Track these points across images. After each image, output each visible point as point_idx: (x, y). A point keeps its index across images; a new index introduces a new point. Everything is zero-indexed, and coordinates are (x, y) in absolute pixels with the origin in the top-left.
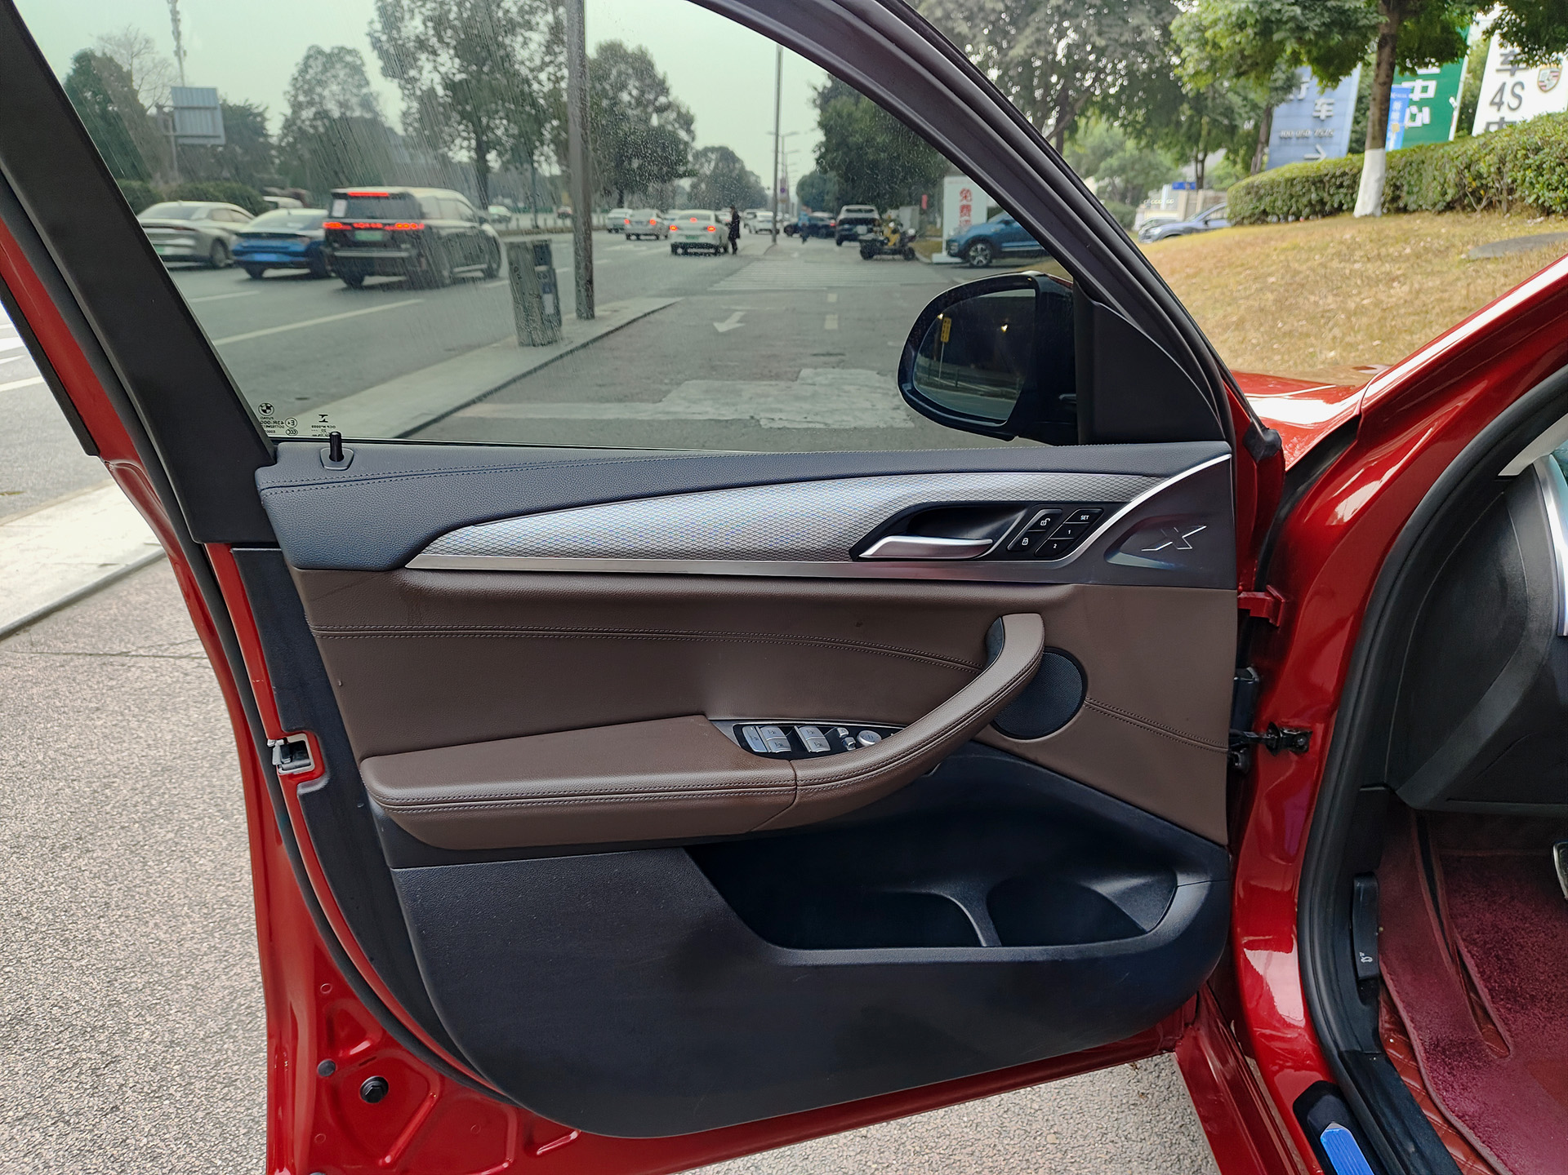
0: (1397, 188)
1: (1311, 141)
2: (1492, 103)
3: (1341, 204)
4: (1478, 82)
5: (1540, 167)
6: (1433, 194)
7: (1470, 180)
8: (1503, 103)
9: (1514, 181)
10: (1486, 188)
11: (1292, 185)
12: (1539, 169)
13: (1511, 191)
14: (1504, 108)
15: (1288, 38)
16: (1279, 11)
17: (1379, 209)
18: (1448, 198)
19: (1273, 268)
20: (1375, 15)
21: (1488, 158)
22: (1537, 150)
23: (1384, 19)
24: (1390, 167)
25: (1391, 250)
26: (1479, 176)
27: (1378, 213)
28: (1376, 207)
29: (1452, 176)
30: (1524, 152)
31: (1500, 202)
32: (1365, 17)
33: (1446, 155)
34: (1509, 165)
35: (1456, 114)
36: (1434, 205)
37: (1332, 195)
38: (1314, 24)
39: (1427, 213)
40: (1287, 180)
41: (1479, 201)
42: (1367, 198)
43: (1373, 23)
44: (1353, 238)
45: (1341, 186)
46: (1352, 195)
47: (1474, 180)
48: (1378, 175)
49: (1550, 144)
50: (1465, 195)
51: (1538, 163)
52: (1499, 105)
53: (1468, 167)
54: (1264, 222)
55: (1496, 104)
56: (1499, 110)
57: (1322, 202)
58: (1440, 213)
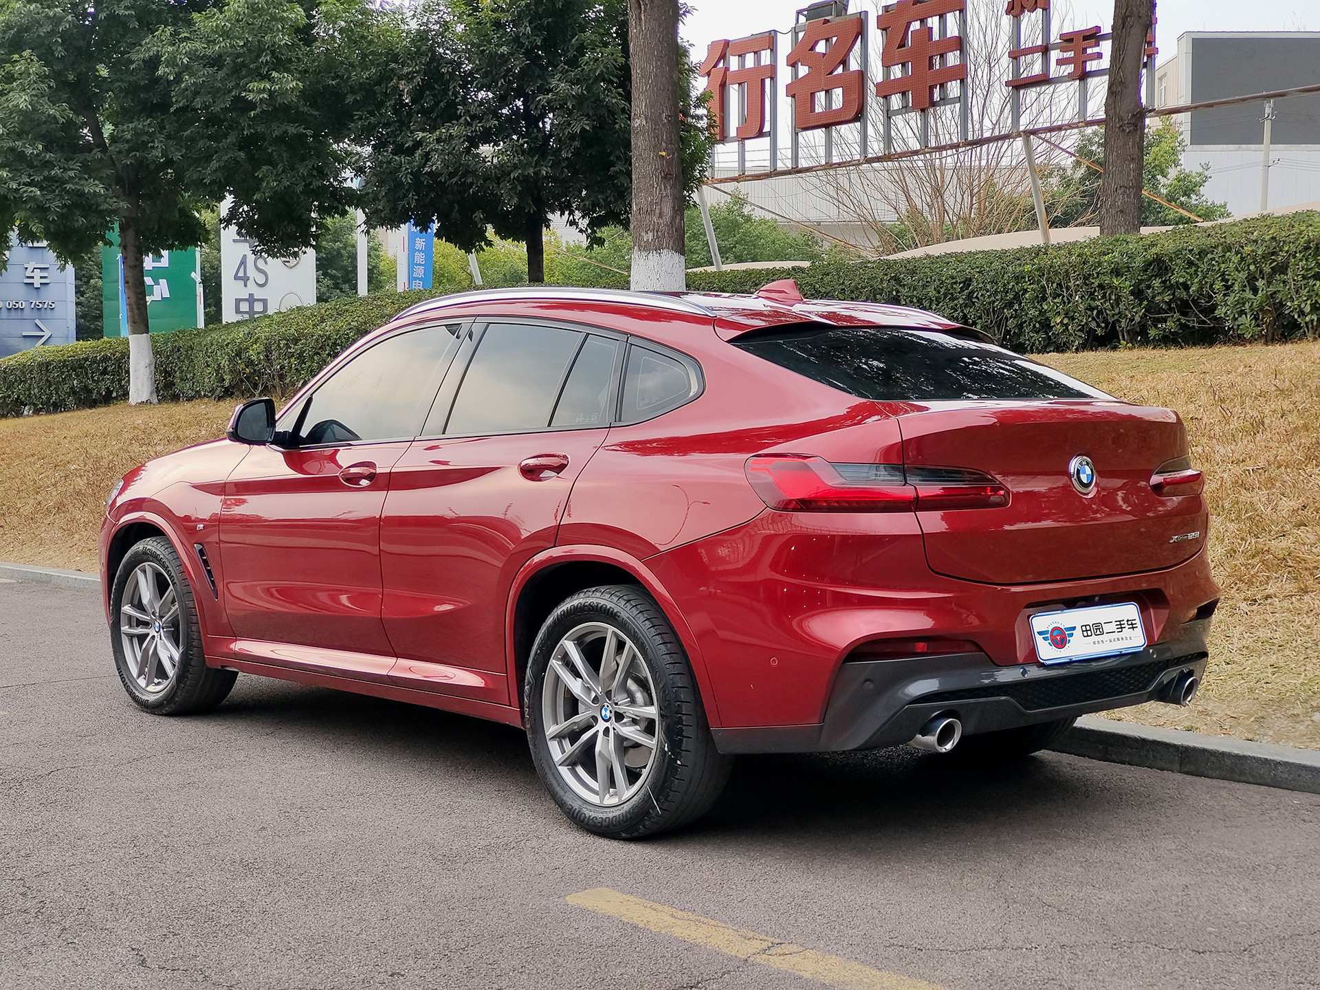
0: (167, 374)
1: (27, 314)
2: (236, 278)
3: (109, 392)
4: (215, 252)
5: (300, 355)
6: (209, 380)
7: (243, 366)
8: (248, 279)
9: (282, 368)
10: (260, 374)
11: (47, 370)
12: (300, 356)
13: (282, 377)
14: (250, 283)
15: (31, 217)
16: (17, 190)
17: (155, 395)
18: (227, 384)
19: (71, 455)
20: (115, 200)
21: (255, 346)
22: (296, 341)
23: (124, 205)
24: (156, 353)
25: (188, 433)
26: (250, 363)
27: (155, 401)
28: (152, 393)
29: (224, 362)
30: (285, 342)
31: (274, 387)
32: (105, 201)
33: (215, 343)
34: (275, 354)
35: (200, 290)
36: (213, 391)
37: (98, 381)
38: (56, 205)
39: (206, 400)
40: (40, 365)
41: (255, 386)
42: (140, 383)
43: (114, 207)
44: (146, 424)
45: (105, 372)
46: (120, 381)
47: (247, 367)
48: (148, 361)
49: (305, 336)
50: (242, 381)
51: (299, 351)
52: (245, 279)
53: (239, 354)
54: (19, 414)
55: (240, 278)
56: (245, 286)
57: (88, 391)
58: (220, 398)
